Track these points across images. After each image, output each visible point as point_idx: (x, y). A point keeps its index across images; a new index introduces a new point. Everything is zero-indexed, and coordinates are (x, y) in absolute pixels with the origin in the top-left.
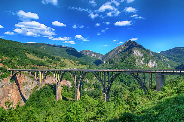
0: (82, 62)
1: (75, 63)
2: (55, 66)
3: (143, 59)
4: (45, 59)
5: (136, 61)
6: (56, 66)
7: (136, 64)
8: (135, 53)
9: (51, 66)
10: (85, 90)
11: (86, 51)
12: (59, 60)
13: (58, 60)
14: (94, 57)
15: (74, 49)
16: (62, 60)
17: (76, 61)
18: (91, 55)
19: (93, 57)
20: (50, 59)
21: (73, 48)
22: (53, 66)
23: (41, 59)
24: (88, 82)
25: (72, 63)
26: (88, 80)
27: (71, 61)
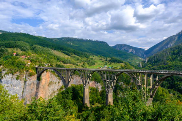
0: (115, 60)
1: (106, 60)
4: (72, 56)
9: (79, 64)
11: (122, 46)
13: (86, 57)
15: (106, 43)
17: (108, 58)
19: (131, 52)
20: (77, 56)
23: (67, 56)
24: (123, 86)
25: (103, 61)
26: (122, 83)
27: (102, 58)
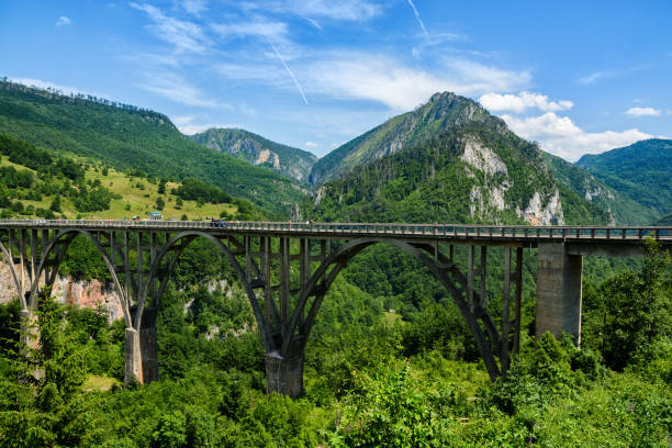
0: (198, 191)
1: (161, 191)
2: (46, 204)
3: (506, 186)
5: (475, 192)
6: (55, 207)
7: (473, 209)
8: (469, 155)
9: (26, 204)
10: (208, 338)
11: (230, 135)
12: (72, 173)
13: (66, 174)
14: (269, 164)
15: (165, 118)
16: (90, 175)
17: (169, 183)
18: (255, 156)
19: (266, 164)
21: (160, 116)
22: (37, 205)
24: (224, 295)
25: (147, 192)
26: (224, 283)
27: (144, 181)
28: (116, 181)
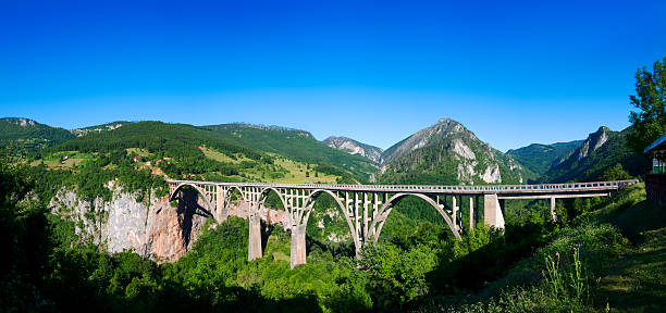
0: (325, 168)
2: (259, 175)
3: (474, 164)
4: (239, 159)
5: (460, 167)
7: (459, 175)
8: (457, 149)
9: (251, 176)
10: (330, 239)
12: (269, 161)
16: (277, 162)
17: (312, 165)
20: (248, 160)
21: (307, 133)
23: (231, 160)
25: (302, 169)
27: (300, 164)
28: (288, 164)
